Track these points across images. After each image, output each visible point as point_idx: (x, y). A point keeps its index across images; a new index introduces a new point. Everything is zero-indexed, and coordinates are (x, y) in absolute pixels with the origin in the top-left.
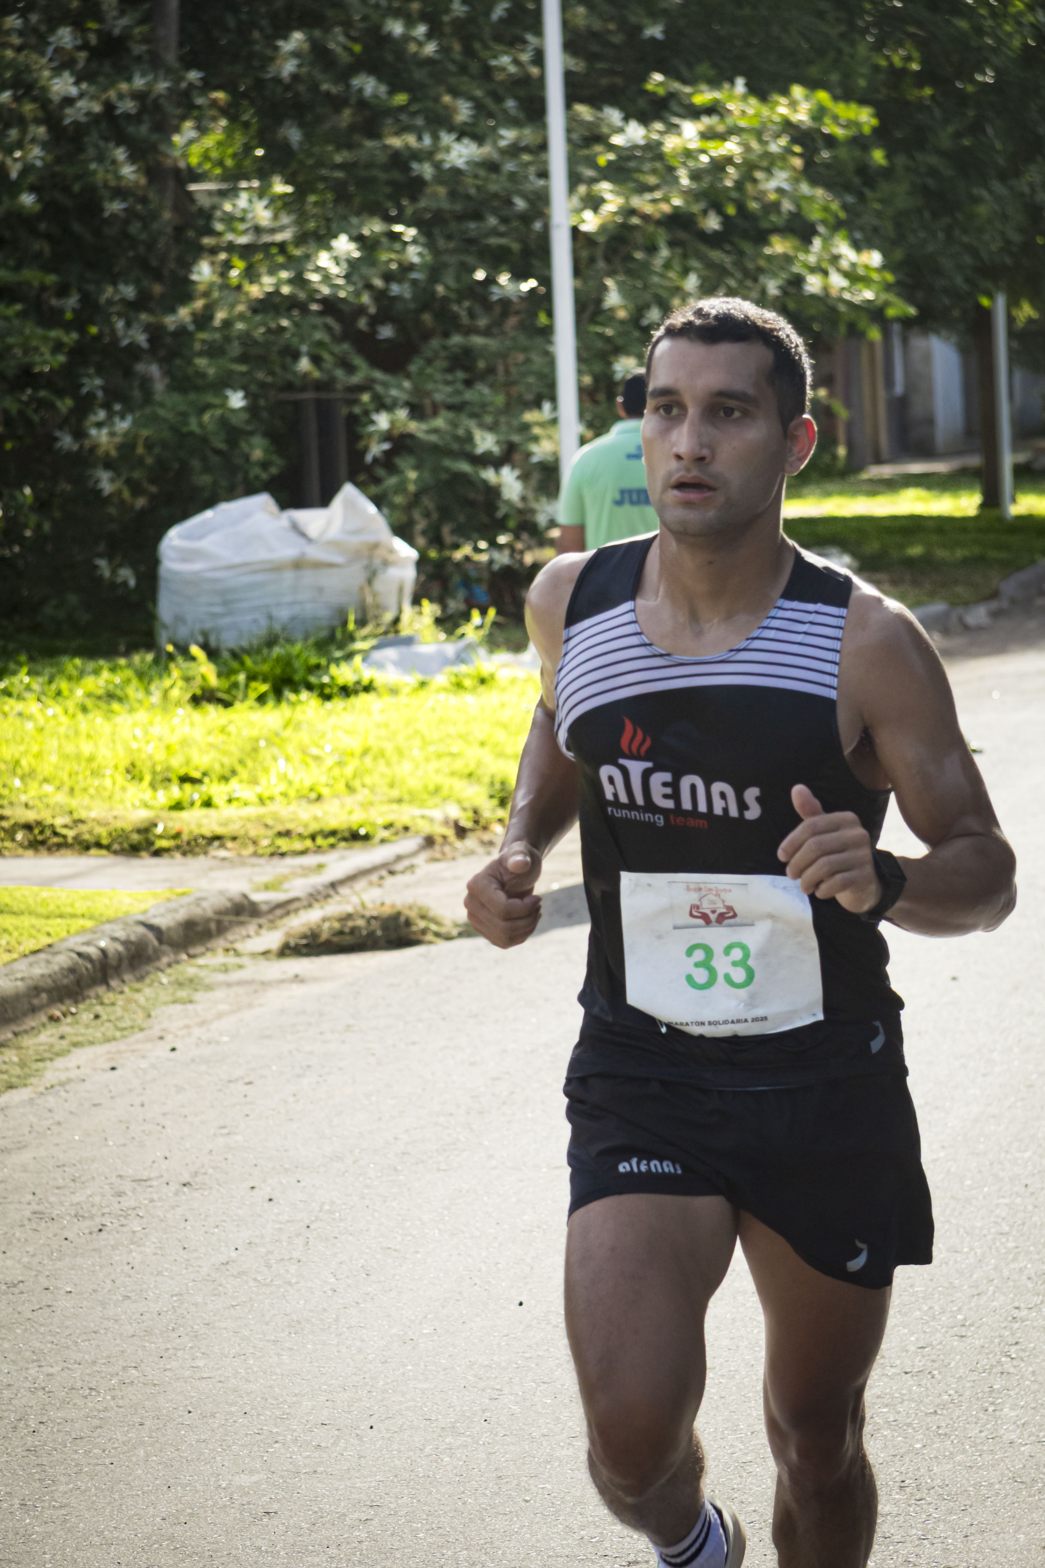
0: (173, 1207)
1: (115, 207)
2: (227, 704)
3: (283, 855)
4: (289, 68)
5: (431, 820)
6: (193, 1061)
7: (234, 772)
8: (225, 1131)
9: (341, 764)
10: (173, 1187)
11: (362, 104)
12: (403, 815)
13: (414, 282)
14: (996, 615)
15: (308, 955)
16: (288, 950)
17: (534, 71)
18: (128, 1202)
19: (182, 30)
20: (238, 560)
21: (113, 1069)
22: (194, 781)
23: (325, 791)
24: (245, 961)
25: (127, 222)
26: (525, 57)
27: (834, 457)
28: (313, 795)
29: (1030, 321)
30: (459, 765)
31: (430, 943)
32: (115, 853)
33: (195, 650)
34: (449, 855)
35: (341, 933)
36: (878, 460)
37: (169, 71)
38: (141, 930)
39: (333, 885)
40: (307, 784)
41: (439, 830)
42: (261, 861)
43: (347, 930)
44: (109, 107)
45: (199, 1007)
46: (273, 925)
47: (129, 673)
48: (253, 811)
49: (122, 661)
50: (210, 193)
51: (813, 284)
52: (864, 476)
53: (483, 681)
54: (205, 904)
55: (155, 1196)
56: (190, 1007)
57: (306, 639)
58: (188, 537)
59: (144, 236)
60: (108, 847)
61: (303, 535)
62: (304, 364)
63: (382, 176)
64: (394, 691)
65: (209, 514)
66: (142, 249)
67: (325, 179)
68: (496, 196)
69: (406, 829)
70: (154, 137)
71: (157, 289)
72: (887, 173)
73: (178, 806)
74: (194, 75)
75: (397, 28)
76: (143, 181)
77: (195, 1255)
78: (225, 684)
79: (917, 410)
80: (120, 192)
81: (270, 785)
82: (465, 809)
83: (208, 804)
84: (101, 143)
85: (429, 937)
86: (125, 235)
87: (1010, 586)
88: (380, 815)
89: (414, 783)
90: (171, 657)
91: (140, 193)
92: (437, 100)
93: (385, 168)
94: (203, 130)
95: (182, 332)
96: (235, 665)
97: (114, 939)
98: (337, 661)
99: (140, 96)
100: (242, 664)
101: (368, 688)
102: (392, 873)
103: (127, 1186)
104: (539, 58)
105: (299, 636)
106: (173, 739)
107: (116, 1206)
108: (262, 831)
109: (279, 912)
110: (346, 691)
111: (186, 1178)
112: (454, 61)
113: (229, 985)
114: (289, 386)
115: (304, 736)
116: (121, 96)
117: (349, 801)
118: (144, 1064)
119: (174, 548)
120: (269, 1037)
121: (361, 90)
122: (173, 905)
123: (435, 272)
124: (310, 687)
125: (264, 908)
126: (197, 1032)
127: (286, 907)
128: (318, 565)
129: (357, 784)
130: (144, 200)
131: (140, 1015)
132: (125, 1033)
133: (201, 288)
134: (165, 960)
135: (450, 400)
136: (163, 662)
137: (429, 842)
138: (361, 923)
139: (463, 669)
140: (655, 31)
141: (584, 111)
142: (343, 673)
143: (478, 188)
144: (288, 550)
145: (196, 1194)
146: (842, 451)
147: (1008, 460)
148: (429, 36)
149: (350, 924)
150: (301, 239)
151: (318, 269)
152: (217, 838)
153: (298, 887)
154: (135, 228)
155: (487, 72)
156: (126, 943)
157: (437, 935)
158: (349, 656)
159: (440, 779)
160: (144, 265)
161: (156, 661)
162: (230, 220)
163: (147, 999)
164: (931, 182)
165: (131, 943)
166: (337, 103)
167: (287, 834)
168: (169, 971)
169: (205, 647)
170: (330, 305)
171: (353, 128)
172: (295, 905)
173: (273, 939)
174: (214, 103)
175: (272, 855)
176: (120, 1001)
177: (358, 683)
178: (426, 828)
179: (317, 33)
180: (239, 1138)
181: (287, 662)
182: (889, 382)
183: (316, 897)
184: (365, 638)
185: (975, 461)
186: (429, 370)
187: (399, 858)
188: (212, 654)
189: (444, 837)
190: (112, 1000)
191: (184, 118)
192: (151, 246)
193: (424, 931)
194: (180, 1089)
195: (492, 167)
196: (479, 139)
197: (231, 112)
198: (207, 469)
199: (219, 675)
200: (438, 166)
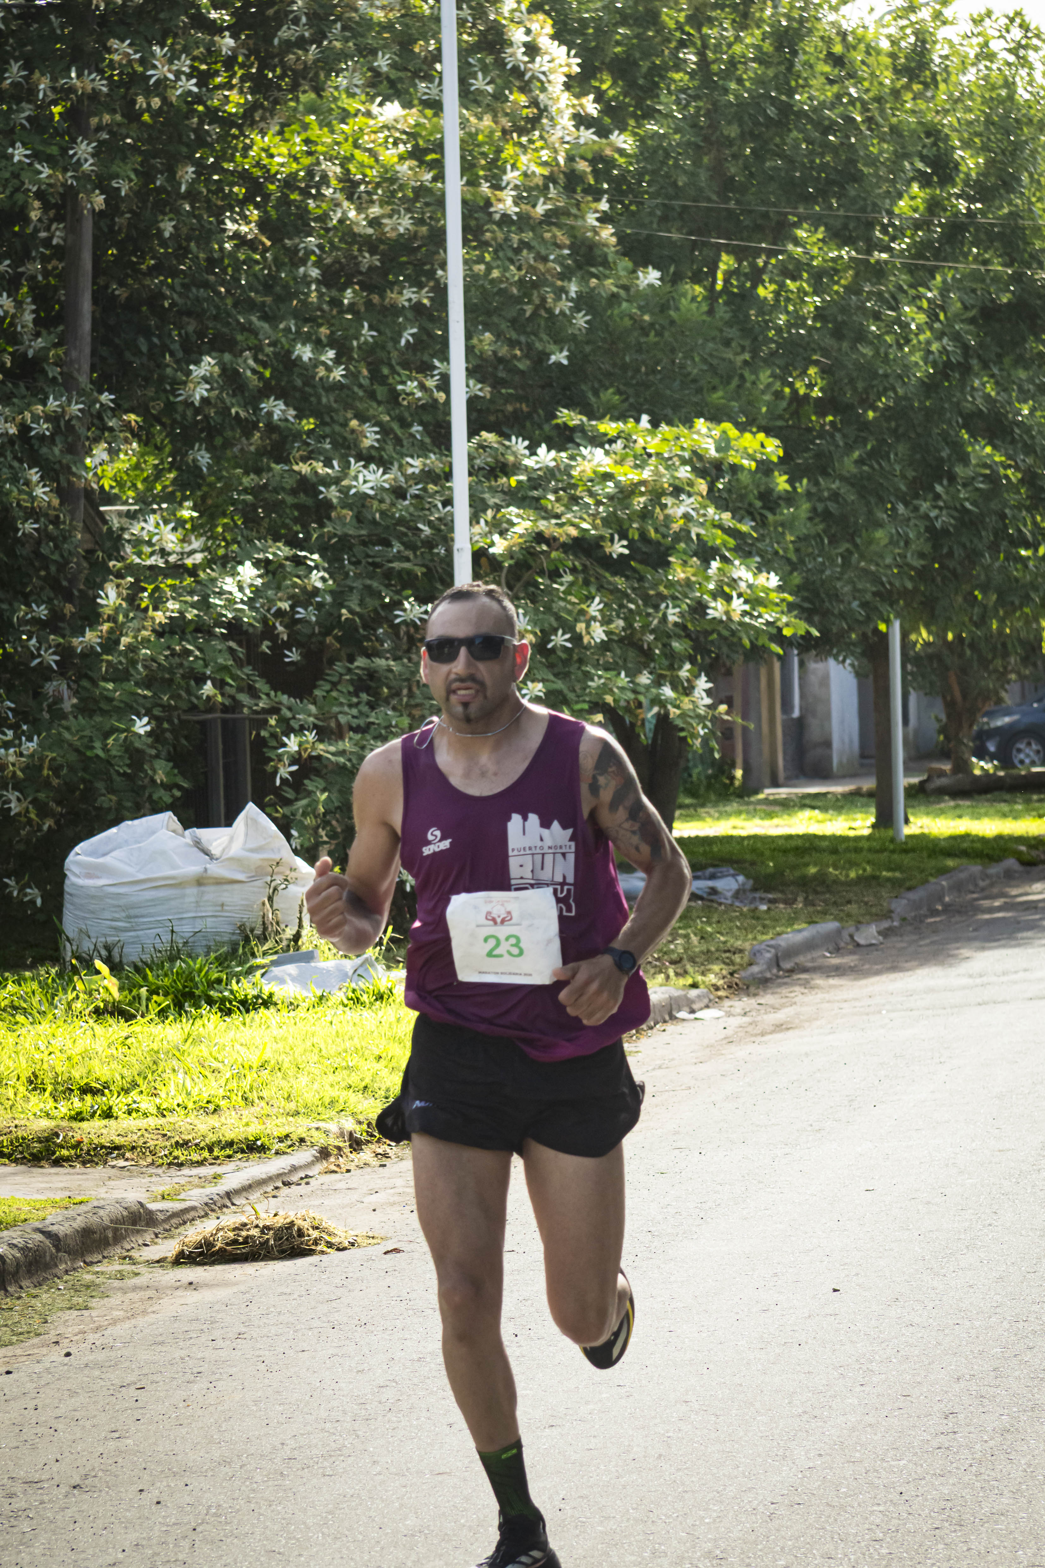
0: (63, 1509)
1: (29, 527)
2: (129, 1017)
3: (181, 1165)
4: (201, 392)
5: (326, 1133)
6: (87, 1365)
7: (135, 1085)
8: (117, 1435)
9: (240, 1076)
10: (63, 1489)
11: (271, 427)
12: (299, 1127)
13: (320, 606)
14: (885, 933)
15: (202, 1264)
16: (183, 1259)
17: (441, 396)
18: (19, 1503)
19: (94, 353)
20: (142, 876)
21: (8, 1373)
22: (94, 1092)
23: (223, 1104)
24: (141, 1269)
25: (39, 543)
26: (431, 383)
27: (732, 778)
28: (211, 1107)
29: (927, 644)
30: (354, 1079)
31: (322, 1252)
32: (16, 1161)
33: (99, 964)
34: (344, 1168)
35: (235, 1242)
36: (775, 784)
37: (82, 393)
38: (39, 1237)
39: (228, 1195)
40: (205, 1097)
41: (333, 1141)
42: (159, 1171)
43: (241, 1239)
44: (24, 429)
45: (94, 1313)
46: (168, 1234)
47: (35, 986)
48: (153, 1122)
49: (28, 974)
50: (120, 514)
51: (716, 609)
52: (761, 796)
53: (380, 997)
54: (102, 1212)
55: (46, 1498)
56: (85, 1312)
57: (207, 954)
58: (93, 853)
59: (56, 557)
60: (9, 1156)
61: (206, 853)
62: (208, 688)
63: (290, 500)
64: (293, 1006)
65: (114, 830)
66: (53, 569)
67: (234, 503)
68: (401, 521)
69: (302, 1140)
70: (67, 459)
71: (69, 608)
72: (789, 499)
73: (78, 1117)
74: (106, 398)
75: (305, 352)
76: (56, 502)
77: (83, 1556)
78: (128, 996)
79: (814, 733)
80: (33, 514)
81: (169, 1096)
82: (360, 1123)
83: (108, 1114)
84: (16, 464)
85: (322, 1247)
86: (37, 554)
87: (900, 906)
88: (276, 1127)
89: (310, 1097)
90: (75, 971)
91: (52, 513)
92: (345, 424)
93: (294, 492)
94: (113, 453)
95: (90, 654)
96: (138, 979)
97: (12, 1246)
98: (238, 976)
99: (53, 418)
100: (145, 978)
101: (268, 1003)
102: (287, 1184)
103: (18, 1488)
104: (445, 384)
105: (201, 951)
106: (75, 1051)
107: (7, 1507)
108: (161, 1142)
109: (174, 1221)
110: (247, 1005)
111: (76, 1480)
112: (361, 386)
113: (124, 1291)
114: (193, 708)
115: (203, 1050)
116: (36, 418)
117: (247, 1113)
118: (38, 1368)
119: (78, 864)
120: (162, 1343)
121: (270, 414)
122: (70, 1213)
123: (339, 596)
124: (210, 1002)
125: (161, 1217)
126: (91, 1337)
127: (183, 1217)
128: (220, 882)
129: (253, 1096)
130: (56, 521)
131: (37, 1319)
132: (21, 1337)
133: (108, 611)
134: (62, 1267)
135: (355, 722)
136: (67, 976)
137: (324, 1153)
138: (255, 1232)
139: (362, 984)
140: (561, 357)
141: (489, 437)
142: (245, 988)
143: (383, 513)
144: (192, 867)
145: (86, 1496)
146: (739, 773)
147: (903, 781)
148: (337, 361)
149: (244, 1233)
150: (209, 563)
151: (221, 593)
152: (116, 1149)
153: (196, 1196)
154: (46, 549)
155: (394, 397)
156: (24, 1250)
157: (330, 1245)
158: (251, 971)
159: (334, 1093)
160: (54, 584)
161: (60, 975)
162: (137, 542)
163: (44, 1305)
164: (832, 507)
165: (30, 1249)
166: (247, 427)
167: (185, 1144)
168: (66, 1278)
169: (108, 961)
170: (235, 628)
171: (261, 452)
172: (193, 1214)
173: (169, 1248)
174: (127, 426)
175: (170, 1164)
176: (18, 1306)
177: (257, 997)
178: (320, 1139)
179: (227, 357)
180: (129, 1442)
181: (189, 976)
182: (787, 705)
183: (211, 1207)
184: (265, 954)
185: (869, 784)
186: (334, 694)
187: (294, 1169)
188: (115, 968)
189: (339, 1149)
190: (10, 1305)
191: (97, 440)
192: (62, 566)
193: (316, 1242)
194: (73, 1393)
195: (399, 493)
196: (385, 464)
197: (143, 435)
198: (111, 790)
199: (121, 989)
200: (345, 491)
